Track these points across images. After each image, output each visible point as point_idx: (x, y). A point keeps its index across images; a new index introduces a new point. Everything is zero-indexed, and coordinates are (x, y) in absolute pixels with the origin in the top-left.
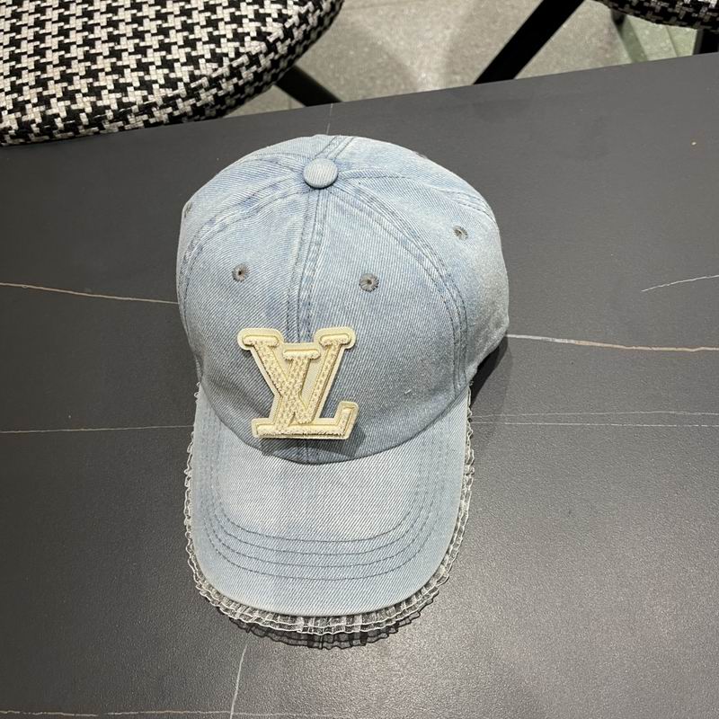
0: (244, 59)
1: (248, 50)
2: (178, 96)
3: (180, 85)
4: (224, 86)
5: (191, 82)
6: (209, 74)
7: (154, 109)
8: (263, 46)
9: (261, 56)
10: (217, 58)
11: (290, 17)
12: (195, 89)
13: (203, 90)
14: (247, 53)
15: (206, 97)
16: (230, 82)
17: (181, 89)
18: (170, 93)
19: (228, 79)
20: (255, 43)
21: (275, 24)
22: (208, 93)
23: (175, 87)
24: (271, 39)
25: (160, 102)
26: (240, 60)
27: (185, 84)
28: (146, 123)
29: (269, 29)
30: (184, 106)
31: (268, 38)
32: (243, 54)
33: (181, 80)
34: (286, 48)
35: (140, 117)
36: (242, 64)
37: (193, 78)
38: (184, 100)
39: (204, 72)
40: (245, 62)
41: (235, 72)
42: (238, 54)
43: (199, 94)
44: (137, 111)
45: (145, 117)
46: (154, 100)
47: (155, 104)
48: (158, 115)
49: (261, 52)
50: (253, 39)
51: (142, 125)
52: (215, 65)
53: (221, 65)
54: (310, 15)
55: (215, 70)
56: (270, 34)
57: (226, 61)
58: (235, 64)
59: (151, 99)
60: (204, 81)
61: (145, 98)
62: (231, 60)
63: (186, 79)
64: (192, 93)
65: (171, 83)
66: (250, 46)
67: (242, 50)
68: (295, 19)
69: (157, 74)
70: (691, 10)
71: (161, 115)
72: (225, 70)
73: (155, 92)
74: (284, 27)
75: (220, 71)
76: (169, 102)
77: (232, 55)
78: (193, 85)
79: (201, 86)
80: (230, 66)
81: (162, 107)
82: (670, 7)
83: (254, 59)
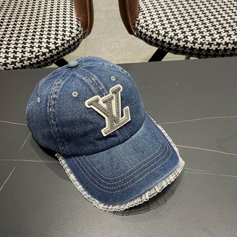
0: (41, 53)
1: (42, 51)
2: (17, 62)
3: (18, 58)
4: (33, 60)
5: (22, 58)
6: (28, 56)
7: (8, 65)
8: (48, 50)
9: (47, 53)
10: (31, 52)
11: (58, 44)
12: (23, 60)
13: (25, 61)
14: (42, 52)
15: (26, 63)
16: (35, 60)
17: (18, 60)
18: (14, 60)
19: (34, 58)
20: (45, 49)
21: (53, 45)
22: (27, 62)
23: (16, 59)
24: (51, 49)
25: (10, 63)
26: (39, 54)
27: (19, 58)
28: (5, 69)
29: (50, 46)
30: (18, 65)
31: (50, 48)
32: (40, 52)
33: (18, 57)
34: (56, 52)
35: (3, 67)
36: (40, 55)
37: (22, 57)
38: (18, 63)
39: (26, 55)
40: (41, 54)
41: (37, 57)
42: (39, 52)
43: (24, 62)
44: (2, 65)
45: (5, 67)
46: (8, 62)
47: (8, 63)
48: (9, 67)
49: (47, 52)
50: (44, 48)
51: (4, 69)
52: (30, 54)
53: (32, 54)
54: (65, 44)
55: (30, 55)
56: (50, 47)
57: (34, 53)
58: (37, 54)
59: (7, 61)
60: (26, 58)
61: (5, 61)
62: (36, 53)
63: (20, 57)
64: (21, 61)
65: (15, 58)
66: (43, 50)
67: (40, 51)
68: (60, 44)
69: (11, 55)
70: (183, 49)
71: (10, 67)
72: (34, 56)
73: (9, 60)
74: (56, 46)
75: (32, 56)
76: (13, 63)
77: (37, 52)
78: (22, 59)
79: (25, 60)
80: (36, 55)
81: (11, 64)
82: (177, 48)
83: (44, 54)
